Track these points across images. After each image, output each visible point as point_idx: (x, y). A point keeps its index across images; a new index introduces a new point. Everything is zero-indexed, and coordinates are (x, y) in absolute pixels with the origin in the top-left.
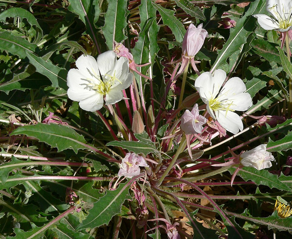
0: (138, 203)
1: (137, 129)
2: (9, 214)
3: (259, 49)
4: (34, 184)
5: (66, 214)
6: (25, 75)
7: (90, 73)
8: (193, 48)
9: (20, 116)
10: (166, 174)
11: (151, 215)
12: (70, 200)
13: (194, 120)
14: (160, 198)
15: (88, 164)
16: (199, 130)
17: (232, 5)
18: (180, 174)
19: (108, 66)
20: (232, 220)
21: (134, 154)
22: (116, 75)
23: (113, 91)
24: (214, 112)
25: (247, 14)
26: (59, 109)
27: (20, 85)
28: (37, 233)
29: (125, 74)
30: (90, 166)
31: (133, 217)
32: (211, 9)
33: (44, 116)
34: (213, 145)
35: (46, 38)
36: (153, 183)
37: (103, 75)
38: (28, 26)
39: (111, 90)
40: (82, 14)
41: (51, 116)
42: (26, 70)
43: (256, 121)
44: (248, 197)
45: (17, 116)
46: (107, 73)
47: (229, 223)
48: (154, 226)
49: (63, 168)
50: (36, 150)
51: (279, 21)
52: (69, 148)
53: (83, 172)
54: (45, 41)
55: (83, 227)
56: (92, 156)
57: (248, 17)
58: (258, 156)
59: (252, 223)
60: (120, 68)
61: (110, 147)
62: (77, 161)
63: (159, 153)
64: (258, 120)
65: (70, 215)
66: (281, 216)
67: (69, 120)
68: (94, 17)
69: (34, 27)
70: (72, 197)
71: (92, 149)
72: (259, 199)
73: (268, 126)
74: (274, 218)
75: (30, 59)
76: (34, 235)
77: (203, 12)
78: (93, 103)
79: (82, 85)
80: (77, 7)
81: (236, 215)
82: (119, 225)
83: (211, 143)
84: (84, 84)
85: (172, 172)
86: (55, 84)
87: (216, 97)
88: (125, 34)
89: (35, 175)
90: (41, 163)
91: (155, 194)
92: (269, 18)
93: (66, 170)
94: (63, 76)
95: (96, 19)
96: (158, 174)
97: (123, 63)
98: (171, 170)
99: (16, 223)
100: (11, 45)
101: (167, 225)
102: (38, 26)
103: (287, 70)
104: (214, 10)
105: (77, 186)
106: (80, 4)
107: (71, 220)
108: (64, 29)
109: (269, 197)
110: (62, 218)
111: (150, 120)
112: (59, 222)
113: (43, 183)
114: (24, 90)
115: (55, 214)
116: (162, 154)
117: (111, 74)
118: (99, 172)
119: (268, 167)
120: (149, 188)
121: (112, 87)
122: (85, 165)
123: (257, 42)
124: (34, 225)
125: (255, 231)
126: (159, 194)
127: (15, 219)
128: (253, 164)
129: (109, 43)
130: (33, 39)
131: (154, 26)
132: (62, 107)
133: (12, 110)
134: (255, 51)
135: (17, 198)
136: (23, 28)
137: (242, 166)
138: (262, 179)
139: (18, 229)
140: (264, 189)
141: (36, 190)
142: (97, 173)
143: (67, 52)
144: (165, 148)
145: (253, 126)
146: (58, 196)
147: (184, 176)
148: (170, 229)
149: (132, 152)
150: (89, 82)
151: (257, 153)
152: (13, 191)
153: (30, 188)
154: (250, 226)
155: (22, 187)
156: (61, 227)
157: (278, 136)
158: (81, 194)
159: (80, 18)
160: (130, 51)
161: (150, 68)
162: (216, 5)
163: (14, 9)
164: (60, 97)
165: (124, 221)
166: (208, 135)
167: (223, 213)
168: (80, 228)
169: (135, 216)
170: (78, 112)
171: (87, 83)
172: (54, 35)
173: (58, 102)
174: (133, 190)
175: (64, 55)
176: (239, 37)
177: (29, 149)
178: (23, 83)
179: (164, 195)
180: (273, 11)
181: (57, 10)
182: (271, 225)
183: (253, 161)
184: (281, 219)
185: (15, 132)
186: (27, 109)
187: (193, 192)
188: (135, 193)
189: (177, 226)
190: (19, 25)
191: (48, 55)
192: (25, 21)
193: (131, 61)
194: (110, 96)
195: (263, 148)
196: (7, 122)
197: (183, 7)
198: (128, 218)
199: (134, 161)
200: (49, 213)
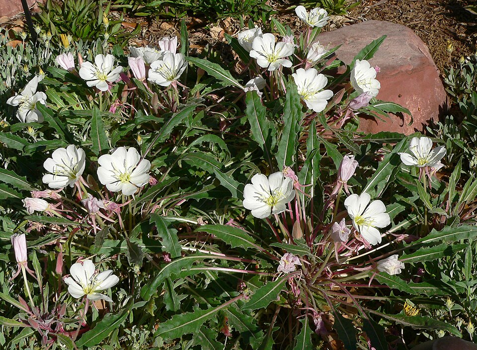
0: (294, 296)
1: (296, 234)
2: (191, 296)
3: (403, 180)
4: (212, 274)
5: (236, 300)
6: (212, 186)
7: (262, 188)
8: (346, 175)
9: (207, 220)
10: (319, 275)
11: (304, 305)
12: (240, 289)
13: (341, 231)
14: (312, 294)
15: (257, 261)
16: (345, 239)
17: (384, 145)
18: (330, 276)
19: (276, 184)
20: (367, 314)
21: (291, 255)
22: (282, 191)
23: (279, 203)
24: (358, 226)
25: (394, 151)
26: (239, 217)
27: (208, 195)
28: (211, 312)
29: (290, 191)
30: (259, 263)
31: (289, 306)
32: (367, 146)
33: (226, 221)
34: (359, 255)
35: (233, 160)
36: (308, 281)
37: (272, 191)
38: (220, 150)
39: (278, 203)
40: (262, 142)
41: (231, 222)
42: (213, 183)
43: (395, 238)
44: (384, 299)
45: (205, 220)
46: (276, 189)
47: (365, 317)
48: (304, 314)
49: (237, 263)
50: (218, 248)
51: (418, 159)
52: (240, 246)
53: (253, 268)
54: (232, 163)
55: (245, 308)
56: (261, 256)
57: (393, 154)
58: (390, 264)
59: (386, 320)
60: (286, 186)
61: (274, 248)
62: (249, 259)
63: (314, 257)
64: (397, 237)
65: (239, 301)
66: (408, 315)
67: (246, 226)
68: (271, 145)
69: (224, 150)
70: (242, 286)
71: (260, 249)
72: (392, 301)
73: (404, 243)
74: (401, 316)
75: (216, 174)
76: (209, 314)
77: (360, 147)
79: (255, 197)
80: (258, 136)
81: (371, 311)
82: (278, 311)
83: (358, 253)
84: (257, 197)
85: (324, 273)
86: (235, 196)
87: (362, 215)
88: (294, 161)
89: (214, 266)
90: (219, 258)
91: (307, 289)
92: (411, 156)
93: (239, 265)
94: (241, 190)
95: (273, 147)
96: (313, 274)
97: (289, 182)
98: (323, 271)
99: (196, 303)
100: (203, 162)
101: (314, 313)
102: (227, 150)
103: (423, 198)
104: (369, 147)
105: (247, 278)
106: (260, 134)
107: (239, 304)
108: (248, 154)
109: (400, 299)
110: (233, 302)
111: (308, 229)
112: (230, 305)
113: (220, 273)
114: (211, 199)
115: (228, 299)
116: (316, 258)
117: (278, 190)
118: (266, 269)
119: (398, 273)
120: (304, 285)
121: (278, 201)
122: (254, 262)
123: (402, 175)
124: (209, 306)
125: (388, 327)
126: (313, 290)
127: (196, 301)
128: (386, 269)
129: (280, 166)
130: (223, 160)
131: (317, 156)
132: (241, 215)
133: (201, 215)
134: (399, 182)
135: (199, 284)
136: (216, 151)
137: (378, 271)
138: (394, 284)
139: (197, 308)
140: (396, 292)
141: (214, 279)
142: (264, 269)
143: (249, 172)
144: (320, 253)
145: (393, 242)
146: (231, 286)
147: (334, 278)
148: (317, 316)
149: (289, 253)
150: (261, 195)
151: (390, 261)
152: (196, 279)
153: (209, 277)
154: (385, 322)
155: (204, 276)
156: (231, 309)
157: (411, 251)
158: (249, 285)
159: (259, 145)
160: (296, 174)
161: (312, 188)
162: (371, 143)
163: (209, 135)
164: (240, 207)
165: (282, 309)
166: (356, 246)
167: (360, 309)
168: (243, 309)
169: (291, 306)
170: (253, 220)
171: (259, 196)
172: (240, 158)
173: (238, 212)
174: (291, 285)
175: (246, 174)
176: (385, 169)
177: (211, 247)
178: (210, 193)
179: (316, 291)
180: (414, 151)
181: (244, 139)
182: (398, 321)
183: (386, 268)
184: (408, 317)
185: (199, 229)
186: (213, 215)
187: (341, 292)
188: (292, 287)
189: (322, 316)
190: (213, 149)
191: (231, 172)
192: (217, 145)
193: (296, 182)
194: (276, 207)
195: (395, 258)
196: (196, 223)
197: (345, 143)
198: (285, 306)
199: (291, 260)
200: (223, 298)
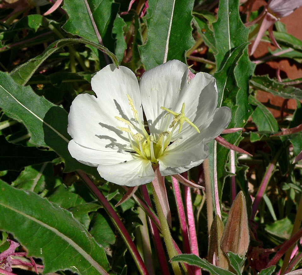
1: (236, 241)
7: (121, 113)
19: (164, 98)
29: (208, 112)
37: (151, 121)
39: (171, 153)
46: (160, 117)
52: (70, 269)
60: (194, 101)
78: (128, 176)
79: (101, 137)
84: (106, 137)
97: (202, 88)
106: (89, 20)
131: (243, 65)
